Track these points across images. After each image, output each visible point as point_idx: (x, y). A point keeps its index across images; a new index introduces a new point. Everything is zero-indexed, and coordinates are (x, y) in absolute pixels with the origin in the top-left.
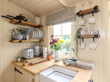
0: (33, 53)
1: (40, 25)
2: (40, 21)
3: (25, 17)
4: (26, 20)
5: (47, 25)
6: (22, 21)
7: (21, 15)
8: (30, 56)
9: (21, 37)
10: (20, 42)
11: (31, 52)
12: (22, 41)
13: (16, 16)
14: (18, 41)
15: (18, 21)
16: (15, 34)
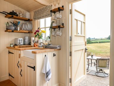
0: (22, 41)
1: (29, 19)
2: (30, 15)
3: (16, 13)
4: (17, 15)
5: (35, 19)
6: (14, 16)
7: (14, 11)
8: (20, 43)
9: (13, 28)
10: (13, 31)
11: (21, 40)
12: (14, 31)
13: (10, 12)
14: (11, 31)
15: (11, 16)
16: (9, 26)
